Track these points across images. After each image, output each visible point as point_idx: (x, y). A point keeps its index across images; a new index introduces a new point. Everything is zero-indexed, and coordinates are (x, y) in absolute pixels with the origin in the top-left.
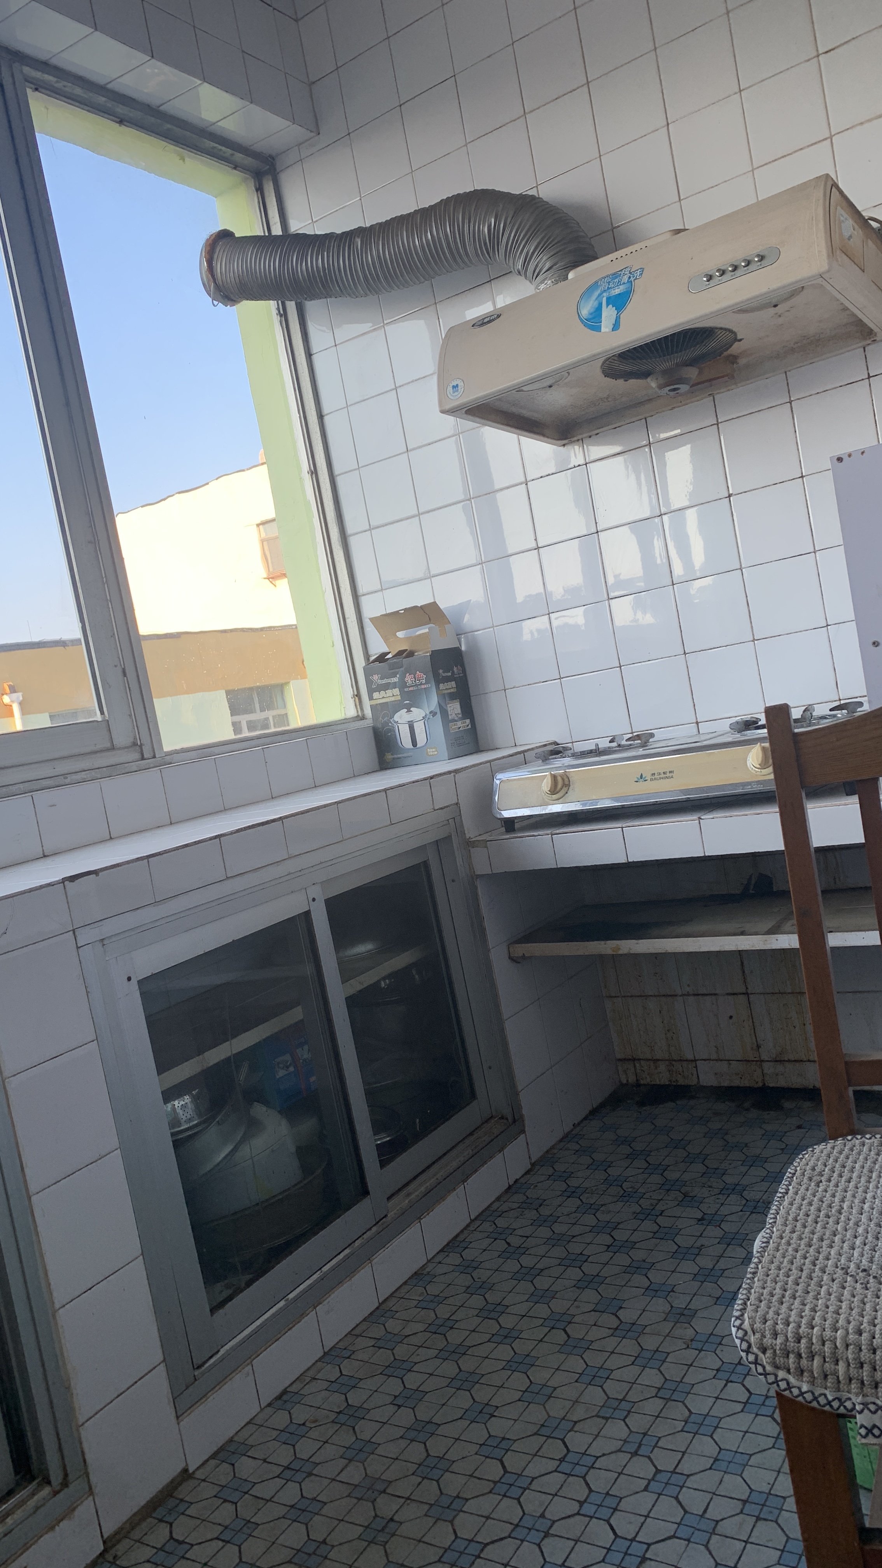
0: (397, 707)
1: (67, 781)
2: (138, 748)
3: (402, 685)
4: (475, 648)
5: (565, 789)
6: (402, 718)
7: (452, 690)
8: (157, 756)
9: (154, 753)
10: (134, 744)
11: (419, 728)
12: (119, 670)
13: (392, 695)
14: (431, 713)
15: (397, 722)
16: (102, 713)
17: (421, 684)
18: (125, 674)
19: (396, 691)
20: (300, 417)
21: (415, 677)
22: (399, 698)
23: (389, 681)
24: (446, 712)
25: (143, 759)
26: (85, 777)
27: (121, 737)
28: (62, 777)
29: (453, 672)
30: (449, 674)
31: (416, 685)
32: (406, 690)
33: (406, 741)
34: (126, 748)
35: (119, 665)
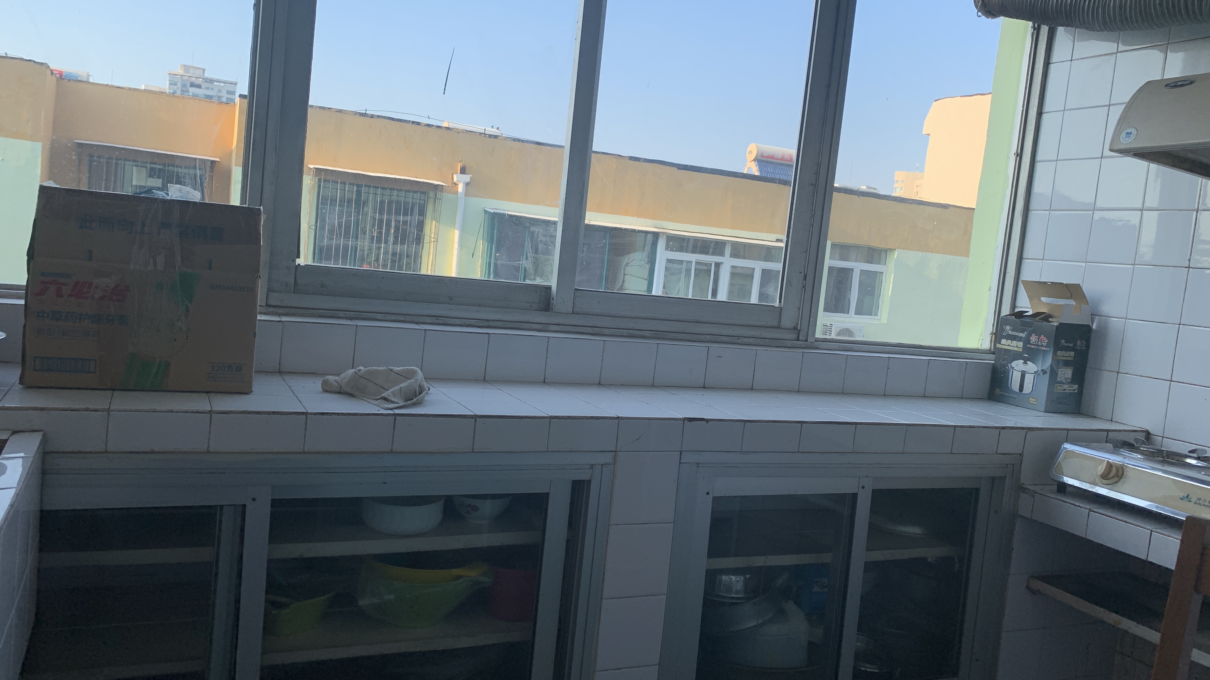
0: (1017, 356)
1: (739, 341)
2: (797, 331)
3: (1027, 341)
4: (1103, 331)
5: (1116, 479)
6: (1018, 365)
7: (1069, 359)
8: (809, 341)
9: (807, 337)
10: (795, 328)
11: (1029, 379)
12: (802, 275)
13: (1016, 346)
14: (1042, 370)
15: (1013, 368)
16: (780, 302)
17: (1042, 346)
18: (805, 278)
19: (1021, 344)
20: (1023, 110)
21: (1038, 339)
22: (1021, 350)
23: (1017, 334)
24: (1057, 374)
25: (798, 340)
26: (752, 342)
27: (787, 321)
28: (736, 338)
29: (1075, 344)
30: (1071, 345)
31: (1037, 345)
32: (1029, 346)
33: (1015, 385)
34: (788, 329)
35: (803, 273)
